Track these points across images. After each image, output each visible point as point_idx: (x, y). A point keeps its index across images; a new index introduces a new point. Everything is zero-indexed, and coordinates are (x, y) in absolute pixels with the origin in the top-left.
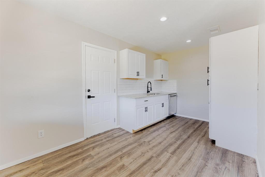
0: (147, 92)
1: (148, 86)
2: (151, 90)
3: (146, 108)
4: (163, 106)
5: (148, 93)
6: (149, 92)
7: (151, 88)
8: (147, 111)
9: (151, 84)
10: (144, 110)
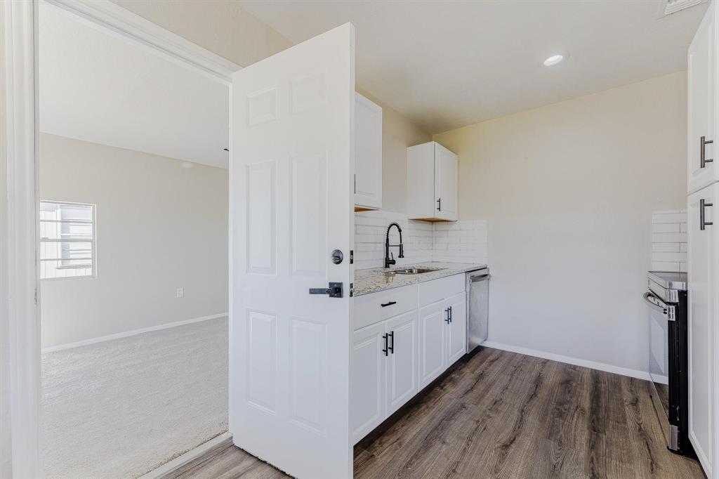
0: (382, 263)
1: (387, 240)
2: (401, 256)
3: (389, 337)
4: (449, 320)
5: (387, 266)
6: (393, 262)
7: (401, 246)
8: (392, 349)
9: (400, 231)
10: (381, 344)
